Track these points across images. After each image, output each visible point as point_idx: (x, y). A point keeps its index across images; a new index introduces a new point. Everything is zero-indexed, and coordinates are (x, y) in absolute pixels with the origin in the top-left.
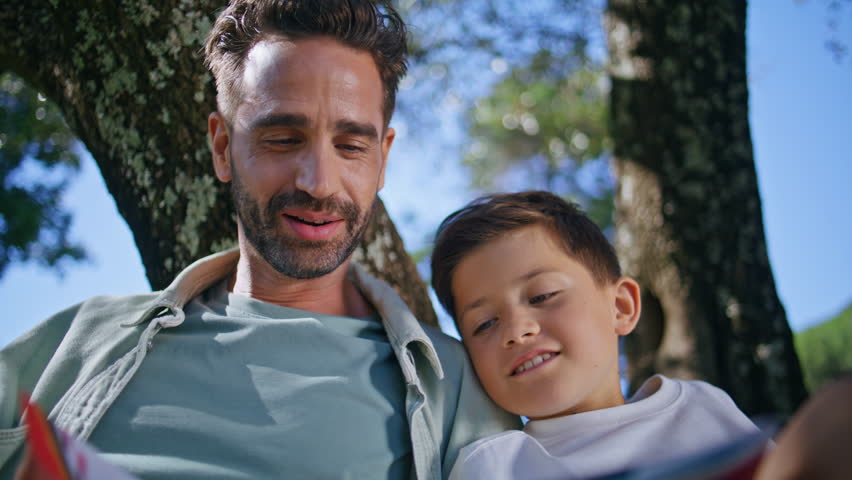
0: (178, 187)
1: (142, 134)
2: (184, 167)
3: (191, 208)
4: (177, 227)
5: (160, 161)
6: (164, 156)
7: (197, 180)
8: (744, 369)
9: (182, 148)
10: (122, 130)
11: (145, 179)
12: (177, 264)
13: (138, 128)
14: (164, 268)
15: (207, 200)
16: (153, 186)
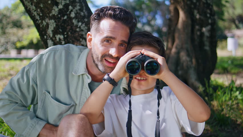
0: (46, 21)
1: (36, 8)
2: (47, 17)
3: (50, 26)
4: (47, 30)
5: (41, 15)
6: (42, 13)
7: (50, 20)
8: (198, 33)
9: (46, 13)
10: (31, 5)
11: (38, 18)
12: (48, 38)
13: (34, 6)
14: (44, 38)
15: (53, 25)
16: (40, 19)
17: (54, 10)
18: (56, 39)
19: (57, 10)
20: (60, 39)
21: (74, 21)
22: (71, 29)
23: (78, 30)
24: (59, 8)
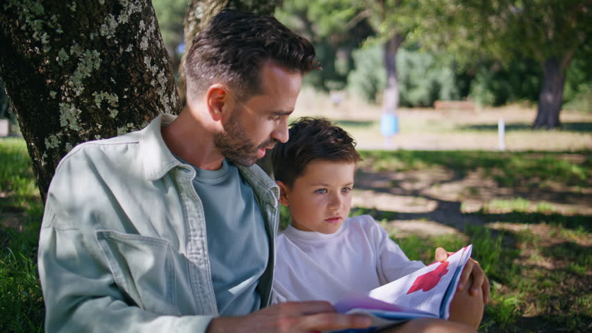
0: (72, 51)
2: (79, 40)
4: (66, 76)
5: (60, 31)
6: (64, 28)
7: (88, 51)
9: (81, 29)
12: (62, 98)
13: (43, 4)
15: (94, 65)
17: (108, 25)
18: (92, 102)
19: (114, 24)
20: (105, 103)
21: (147, 60)
22: (141, 80)
23: (153, 83)
24: (120, 22)
